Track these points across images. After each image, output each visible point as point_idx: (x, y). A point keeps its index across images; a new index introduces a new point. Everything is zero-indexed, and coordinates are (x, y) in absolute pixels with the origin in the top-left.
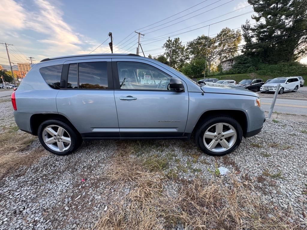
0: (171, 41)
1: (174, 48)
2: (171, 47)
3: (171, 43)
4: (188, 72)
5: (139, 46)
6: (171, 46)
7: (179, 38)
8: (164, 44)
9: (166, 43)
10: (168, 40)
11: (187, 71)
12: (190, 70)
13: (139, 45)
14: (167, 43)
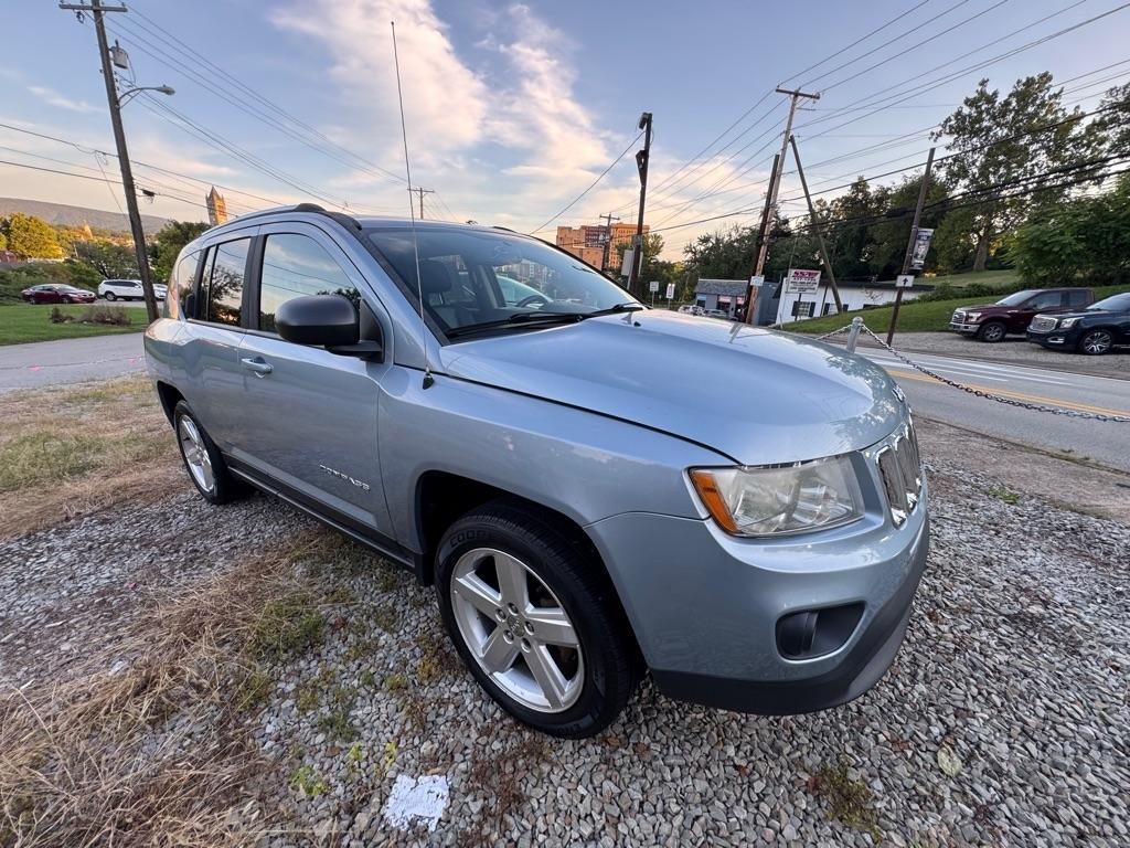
0: (991, 100)
1: (1001, 132)
2: (989, 129)
3: (987, 110)
4: (1050, 252)
5: (784, 150)
6: (985, 124)
7: (1046, 78)
8: (949, 120)
9: (959, 113)
10: (973, 95)
11: (1046, 244)
12: (1068, 238)
13: (785, 144)
14: (966, 111)
